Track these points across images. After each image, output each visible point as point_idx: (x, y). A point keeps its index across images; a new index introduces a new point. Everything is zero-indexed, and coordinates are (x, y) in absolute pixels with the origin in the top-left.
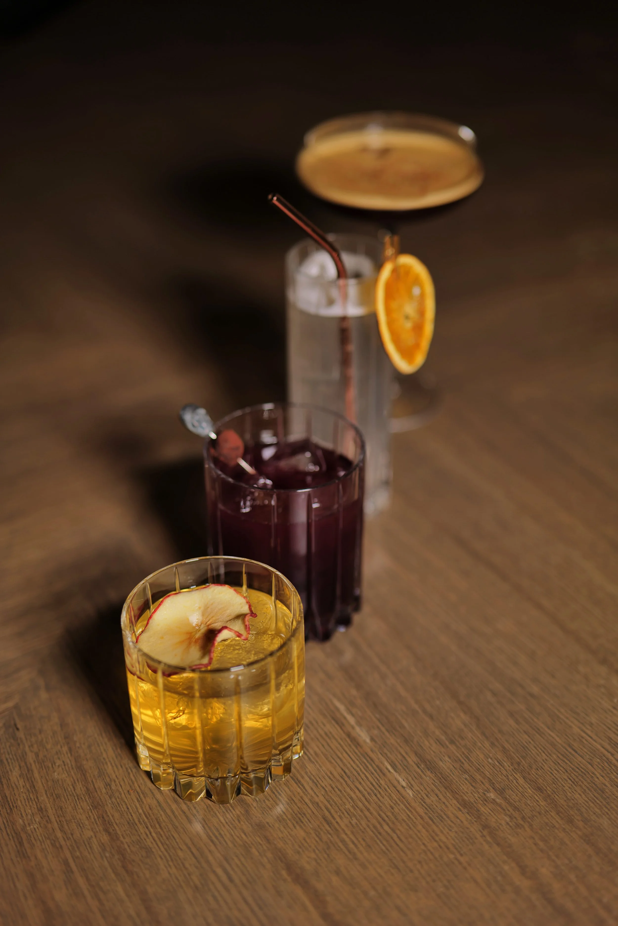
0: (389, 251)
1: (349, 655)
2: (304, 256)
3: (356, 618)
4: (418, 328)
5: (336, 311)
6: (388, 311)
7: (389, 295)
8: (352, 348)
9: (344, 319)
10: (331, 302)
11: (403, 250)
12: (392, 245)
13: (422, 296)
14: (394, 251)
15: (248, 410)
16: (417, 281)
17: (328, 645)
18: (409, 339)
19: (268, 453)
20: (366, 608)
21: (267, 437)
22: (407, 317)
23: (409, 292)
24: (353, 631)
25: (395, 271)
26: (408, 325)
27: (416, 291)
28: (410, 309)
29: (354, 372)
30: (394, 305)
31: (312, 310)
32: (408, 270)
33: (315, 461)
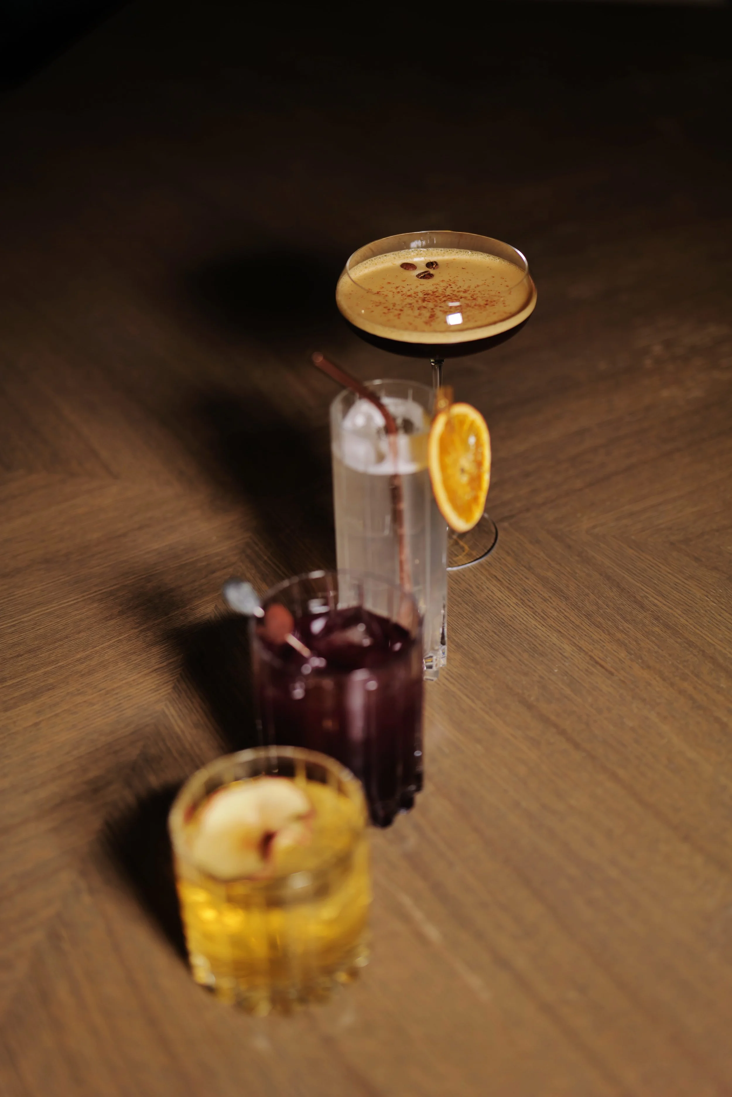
0: (442, 403)
1: (412, 841)
2: (348, 404)
3: (419, 798)
4: (475, 480)
5: (387, 469)
6: (443, 467)
7: (444, 449)
8: (406, 506)
9: (395, 477)
10: (381, 458)
11: (457, 399)
12: (446, 396)
13: (478, 444)
14: (447, 401)
15: (295, 579)
16: (472, 429)
17: (389, 831)
18: (465, 494)
19: (317, 626)
20: (428, 786)
21: (316, 607)
22: (463, 471)
23: (465, 442)
24: (414, 812)
25: (449, 424)
26: (465, 479)
27: (472, 440)
28: (466, 462)
29: (407, 530)
30: (449, 460)
31: (360, 467)
32: (462, 420)
33: (369, 632)
